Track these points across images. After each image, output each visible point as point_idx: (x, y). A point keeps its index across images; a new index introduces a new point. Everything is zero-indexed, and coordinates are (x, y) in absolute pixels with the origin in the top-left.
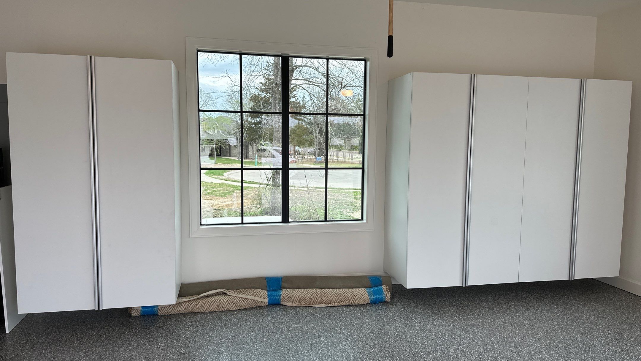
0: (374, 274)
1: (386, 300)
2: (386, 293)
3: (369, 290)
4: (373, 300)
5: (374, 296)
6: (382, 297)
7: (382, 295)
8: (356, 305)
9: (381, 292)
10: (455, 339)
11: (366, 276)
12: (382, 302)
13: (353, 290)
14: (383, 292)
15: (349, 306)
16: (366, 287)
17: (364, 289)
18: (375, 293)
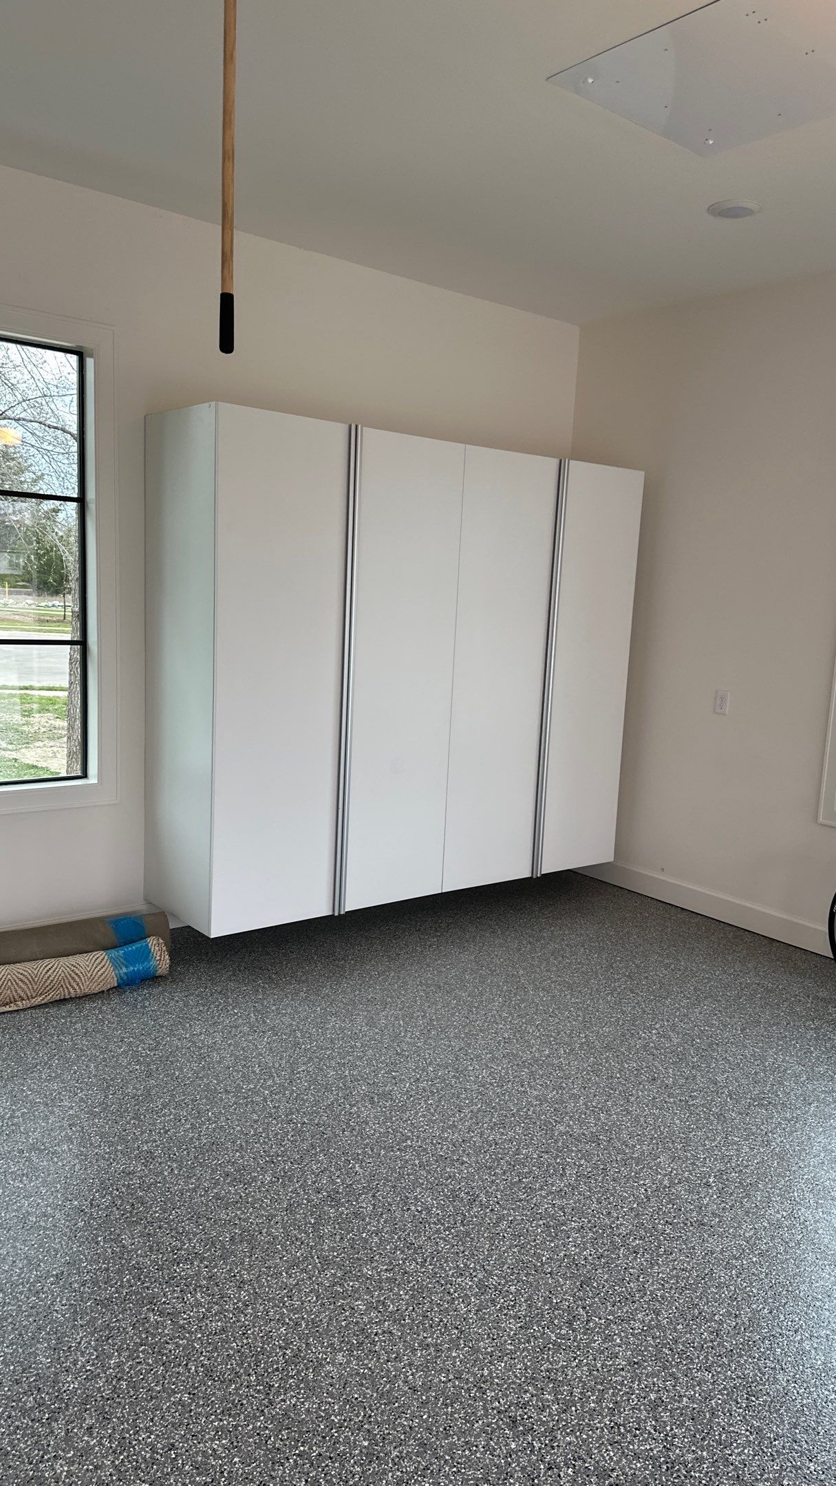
0: (121, 911)
1: (159, 972)
2: (158, 954)
3: (114, 953)
4: (125, 978)
5: (126, 967)
6: (149, 968)
7: (149, 962)
8: (80, 998)
9: (146, 954)
10: (332, 1042)
11: (101, 920)
12: (150, 979)
13: (71, 960)
14: (151, 955)
15: (63, 1001)
16: (105, 949)
17: (101, 954)
18: (129, 960)
